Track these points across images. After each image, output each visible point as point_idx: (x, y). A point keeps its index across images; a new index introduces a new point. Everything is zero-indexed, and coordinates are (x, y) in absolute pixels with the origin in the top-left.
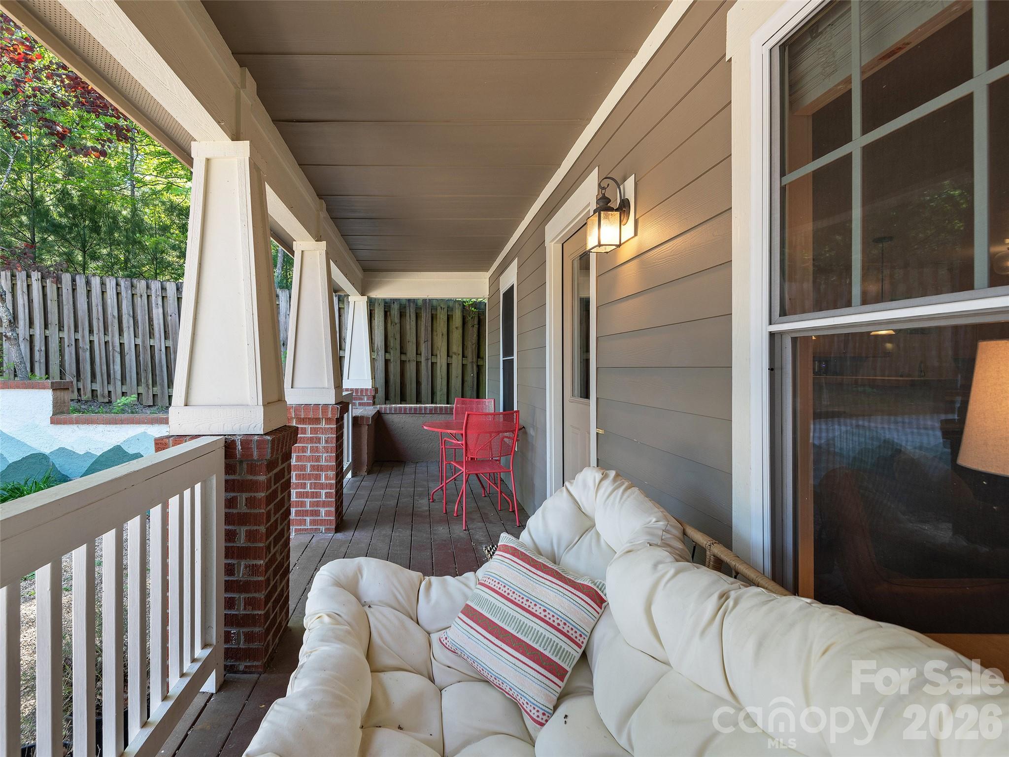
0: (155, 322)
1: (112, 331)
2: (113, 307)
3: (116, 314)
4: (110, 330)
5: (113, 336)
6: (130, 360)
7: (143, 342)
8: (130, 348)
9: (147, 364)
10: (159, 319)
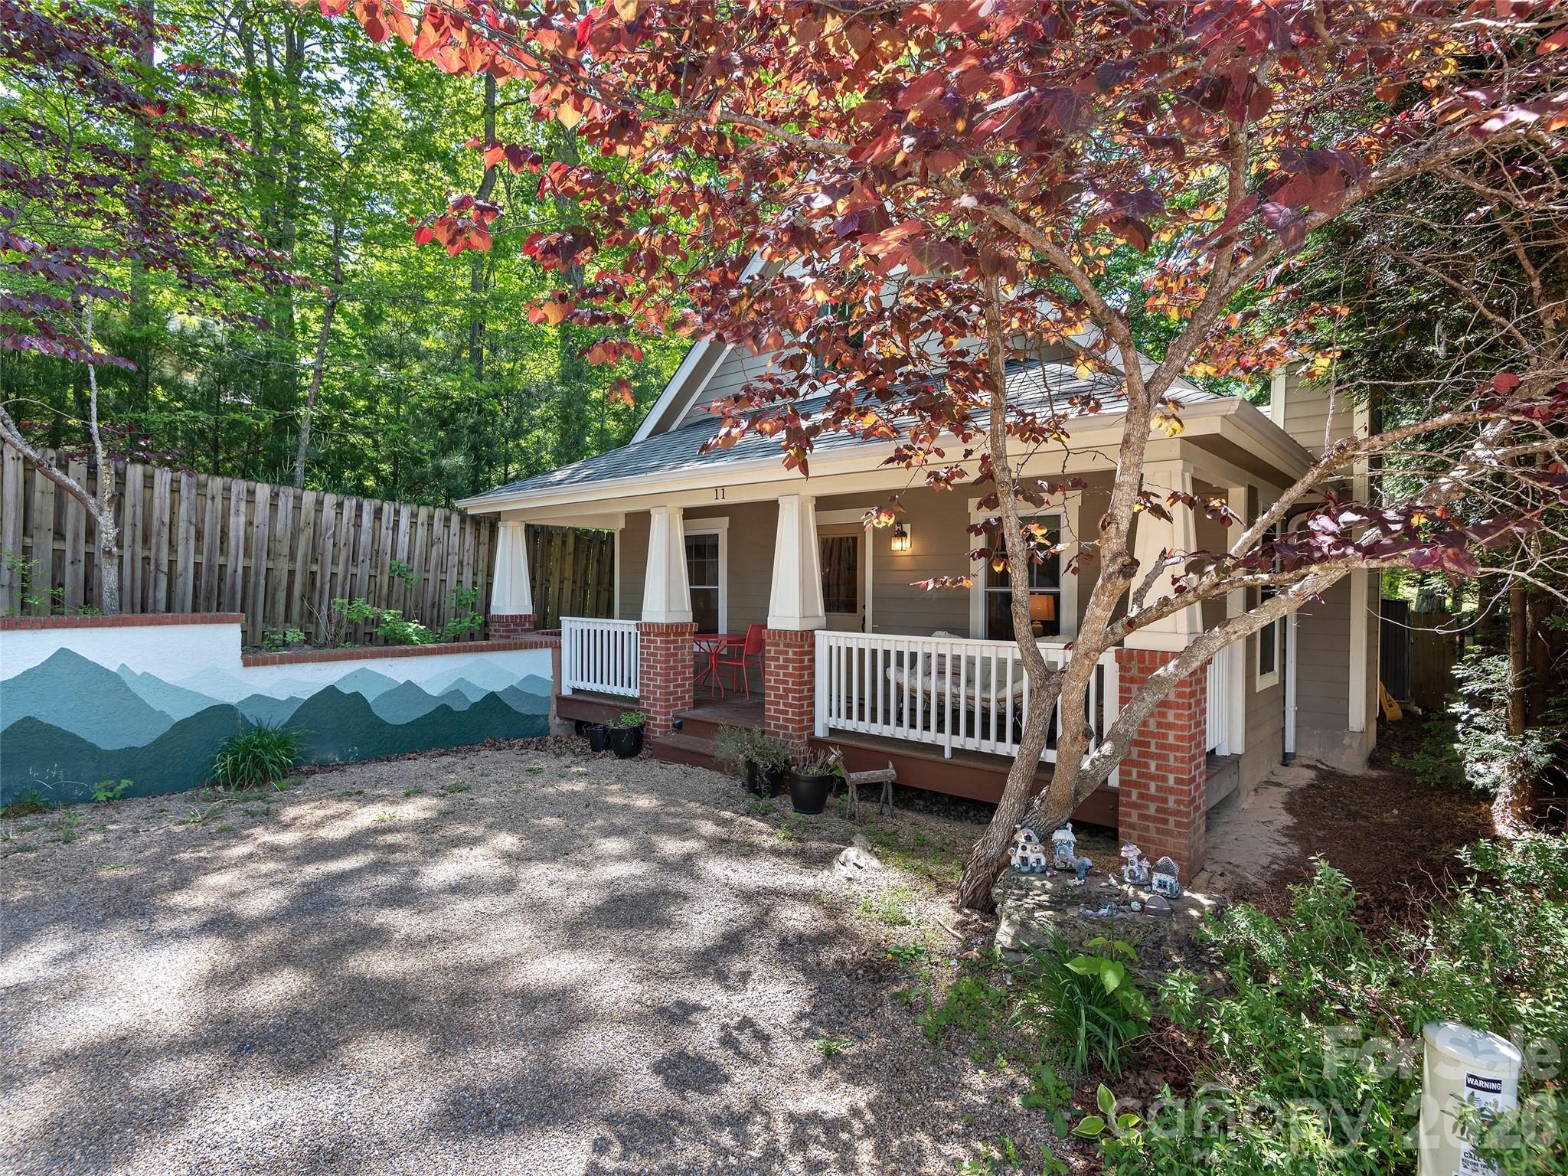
0: (232, 534)
1: (158, 544)
2: (162, 510)
3: (167, 519)
4: (154, 541)
5: (158, 550)
6: (185, 584)
7: (209, 560)
8: (186, 568)
9: (212, 589)
10: (238, 531)
